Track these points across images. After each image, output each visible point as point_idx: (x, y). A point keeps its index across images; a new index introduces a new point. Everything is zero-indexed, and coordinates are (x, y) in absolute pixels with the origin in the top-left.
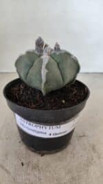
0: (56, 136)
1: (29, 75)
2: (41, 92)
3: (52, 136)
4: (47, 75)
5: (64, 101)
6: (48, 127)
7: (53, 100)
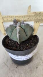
0: (26, 59)
1: (12, 36)
2: (17, 42)
3: (24, 60)
4: (20, 36)
5: (28, 45)
6: (22, 57)
7: (23, 45)
